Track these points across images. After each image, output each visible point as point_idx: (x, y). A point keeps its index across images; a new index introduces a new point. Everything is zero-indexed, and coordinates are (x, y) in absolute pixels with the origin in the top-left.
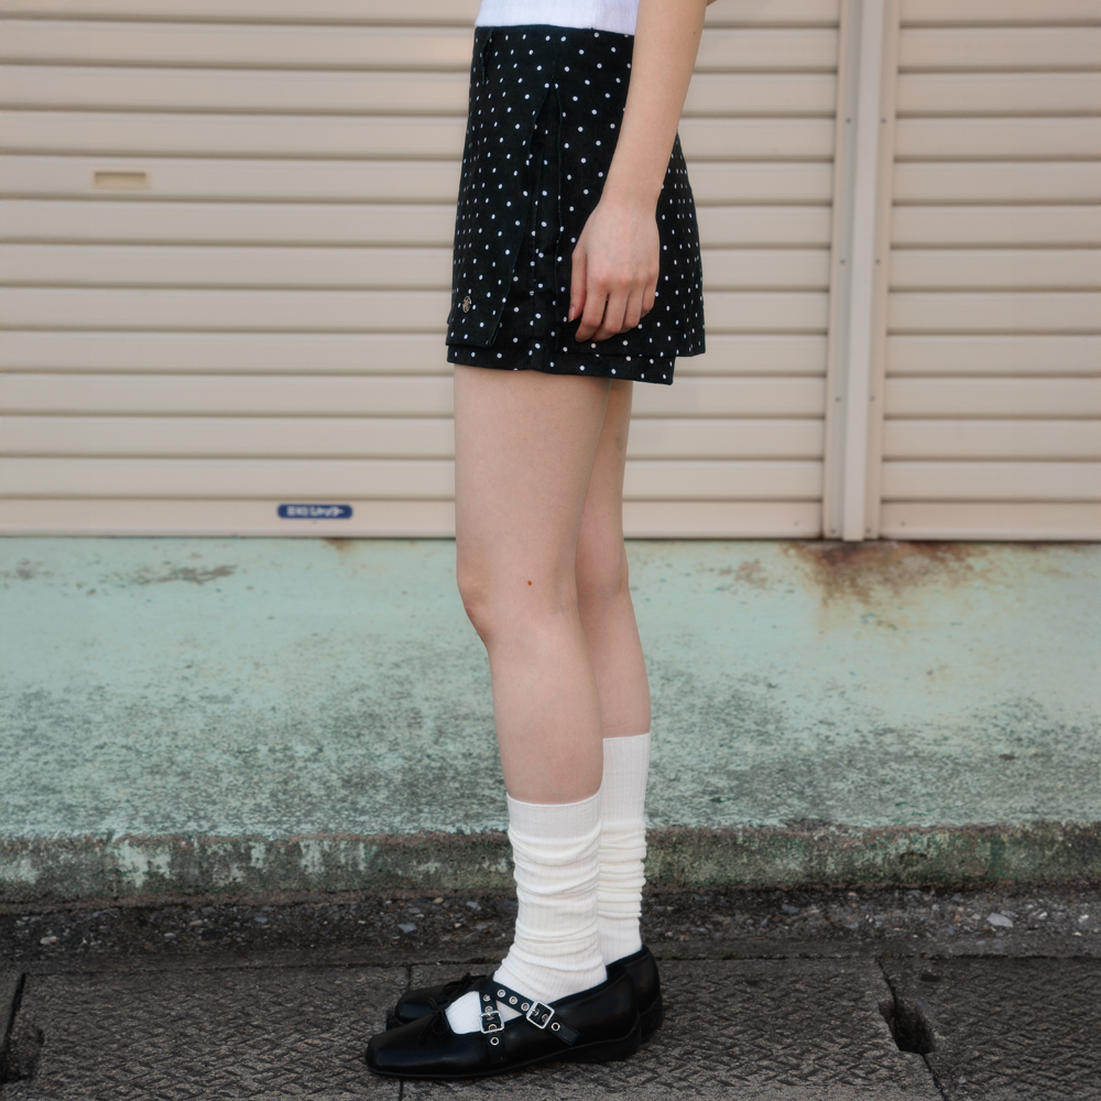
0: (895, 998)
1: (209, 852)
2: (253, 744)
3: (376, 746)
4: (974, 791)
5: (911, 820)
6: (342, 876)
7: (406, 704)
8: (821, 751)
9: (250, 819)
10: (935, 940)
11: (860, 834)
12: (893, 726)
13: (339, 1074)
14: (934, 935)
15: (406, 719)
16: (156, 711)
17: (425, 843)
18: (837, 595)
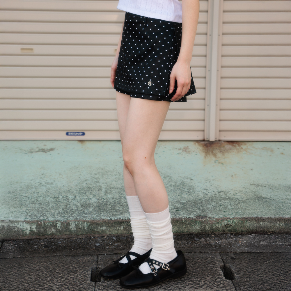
0: (224, 264)
1: (46, 225)
2: (58, 195)
3: (90, 196)
4: (244, 208)
5: (228, 216)
6: (81, 231)
7: (98, 184)
8: (204, 197)
9: (57, 216)
10: (234, 248)
11: (215, 220)
12: (223, 190)
13: (79, 286)
14: (234, 246)
15: (98, 188)
16: (33, 187)
17: (102, 222)
18: (208, 155)
